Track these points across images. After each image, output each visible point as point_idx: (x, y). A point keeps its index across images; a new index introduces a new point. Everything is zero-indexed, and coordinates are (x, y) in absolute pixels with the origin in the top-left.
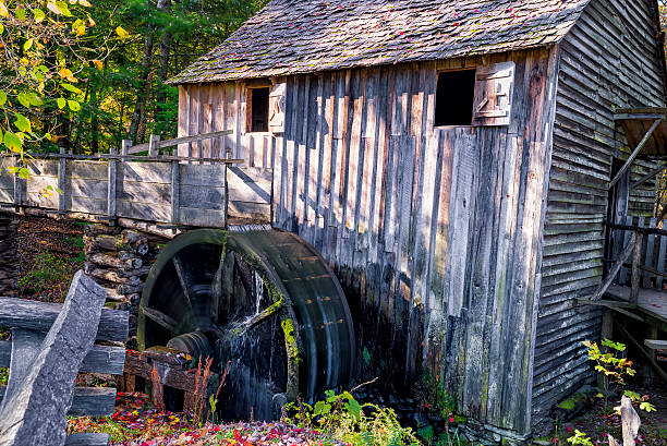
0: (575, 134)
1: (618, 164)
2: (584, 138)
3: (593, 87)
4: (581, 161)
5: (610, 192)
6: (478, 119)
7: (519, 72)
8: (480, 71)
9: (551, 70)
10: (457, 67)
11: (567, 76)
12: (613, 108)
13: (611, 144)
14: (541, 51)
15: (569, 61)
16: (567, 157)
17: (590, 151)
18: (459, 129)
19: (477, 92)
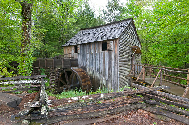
0: (123, 51)
1: (132, 55)
2: (125, 52)
3: (126, 44)
4: (124, 55)
5: (131, 59)
6: (108, 49)
7: (113, 42)
8: (108, 42)
9: (118, 42)
10: (104, 42)
11: (120, 42)
12: (130, 47)
13: (130, 52)
14: (116, 39)
15: (121, 40)
16: (122, 54)
17: (126, 53)
18: (106, 51)
19: (108, 45)
